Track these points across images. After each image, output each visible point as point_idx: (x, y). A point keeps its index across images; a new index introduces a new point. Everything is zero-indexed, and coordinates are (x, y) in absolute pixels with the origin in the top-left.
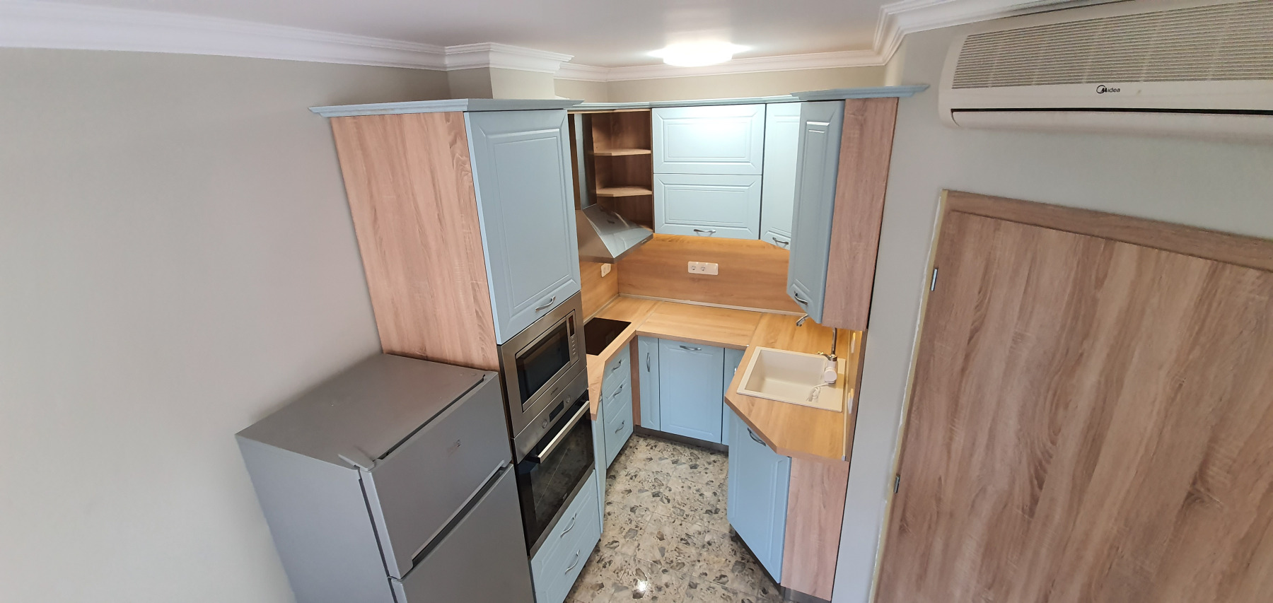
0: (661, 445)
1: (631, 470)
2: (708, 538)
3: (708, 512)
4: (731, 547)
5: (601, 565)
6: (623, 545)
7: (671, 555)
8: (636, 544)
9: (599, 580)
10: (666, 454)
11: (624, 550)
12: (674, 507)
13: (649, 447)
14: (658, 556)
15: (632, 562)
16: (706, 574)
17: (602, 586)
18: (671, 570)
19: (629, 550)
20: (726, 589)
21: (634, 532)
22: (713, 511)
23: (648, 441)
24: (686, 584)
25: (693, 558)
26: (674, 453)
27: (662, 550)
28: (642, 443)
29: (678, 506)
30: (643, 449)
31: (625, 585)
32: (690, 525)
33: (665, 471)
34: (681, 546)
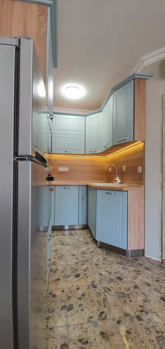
2: (91, 250)
4: (100, 250)
5: (53, 272)
6: (59, 262)
9: (56, 277)
10: (58, 234)
11: (61, 263)
14: (77, 261)
16: (99, 260)
17: (59, 279)
18: (85, 263)
19: (63, 263)
21: (61, 257)
22: (87, 243)
24: (94, 265)
27: (77, 259)
29: (73, 245)
31: (69, 275)
32: (81, 249)
33: (61, 238)
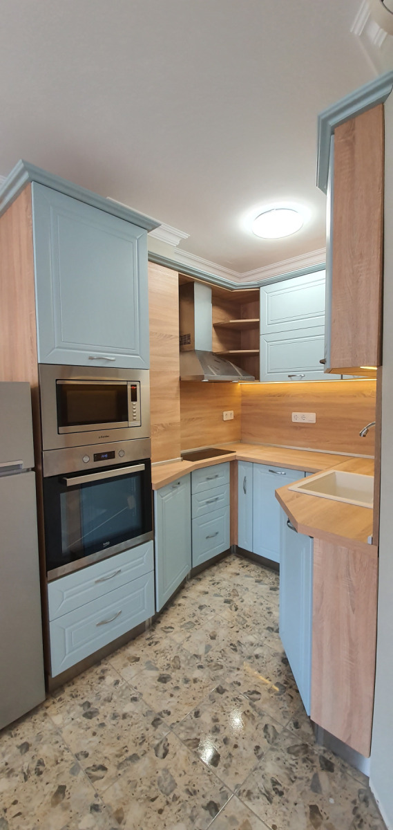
0: (253, 566)
1: (217, 578)
2: (258, 651)
3: (269, 628)
4: (278, 667)
5: (148, 642)
6: (176, 633)
7: (214, 655)
8: (188, 635)
9: (139, 654)
10: (253, 574)
11: (176, 636)
12: (238, 615)
13: (241, 566)
14: (201, 651)
15: (175, 649)
16: (239, 684)
17: (137, 659)
18: (207, 668)
19: (180, 638)
20: (253, 706)
21: (191, 625)
22: (275, 630)
23: (243, 561)
24: (214, 687)
25: (233, 665)
26: (261, 575)
27: (208, 648)
28: (237, 561)
29: (242, 616)
30: (235, 565)
31: (158, 666)
32: (245, 634)
33: (245, 586)
34: (228, 649)
